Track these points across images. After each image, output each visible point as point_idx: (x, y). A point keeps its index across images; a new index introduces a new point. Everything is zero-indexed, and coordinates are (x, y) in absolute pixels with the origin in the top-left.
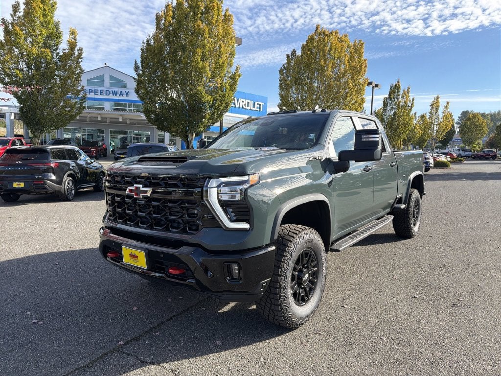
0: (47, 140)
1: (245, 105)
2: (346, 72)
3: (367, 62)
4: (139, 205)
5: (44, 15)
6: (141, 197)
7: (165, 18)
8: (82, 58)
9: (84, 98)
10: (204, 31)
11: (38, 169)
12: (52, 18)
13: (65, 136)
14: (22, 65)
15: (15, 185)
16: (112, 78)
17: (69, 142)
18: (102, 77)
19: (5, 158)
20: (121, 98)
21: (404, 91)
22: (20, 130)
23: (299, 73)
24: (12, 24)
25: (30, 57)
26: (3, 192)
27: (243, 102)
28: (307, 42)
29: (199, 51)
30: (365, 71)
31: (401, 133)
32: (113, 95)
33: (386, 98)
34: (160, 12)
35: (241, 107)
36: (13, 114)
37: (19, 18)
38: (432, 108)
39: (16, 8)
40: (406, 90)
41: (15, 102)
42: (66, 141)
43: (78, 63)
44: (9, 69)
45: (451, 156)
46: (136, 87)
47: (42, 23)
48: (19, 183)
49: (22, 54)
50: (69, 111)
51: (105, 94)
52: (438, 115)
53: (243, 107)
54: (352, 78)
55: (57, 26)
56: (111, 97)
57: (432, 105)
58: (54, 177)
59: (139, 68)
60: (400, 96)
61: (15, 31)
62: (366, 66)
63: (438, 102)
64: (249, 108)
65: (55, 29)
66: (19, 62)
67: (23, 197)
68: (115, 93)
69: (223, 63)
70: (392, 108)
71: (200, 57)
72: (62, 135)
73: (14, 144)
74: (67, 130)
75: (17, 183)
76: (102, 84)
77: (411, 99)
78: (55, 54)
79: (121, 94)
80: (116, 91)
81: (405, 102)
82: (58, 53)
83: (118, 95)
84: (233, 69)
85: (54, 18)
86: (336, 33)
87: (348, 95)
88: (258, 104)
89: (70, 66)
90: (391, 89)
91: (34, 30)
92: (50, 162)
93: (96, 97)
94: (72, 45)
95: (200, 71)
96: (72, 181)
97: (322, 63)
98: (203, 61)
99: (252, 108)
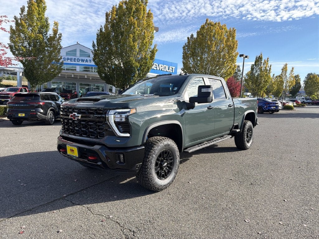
0: (42, 89)
1: (163, 68)
2: (224, 48)
3: (237, 42)
4: (76, 124)
5: (39, 14)
6: (76, 119)
7: (112, 15)
8: (61, 40)
9: (62, 63)
10: (134, 23)
11: (33, 106)
12: (43, 15)
13: (53, 87)
14: (26, 44)
15: (20, 115)
16: (81, 51)
17: (54, 91)
18: (75, 51)
19: (14, 99)
20: (87, 63)
21: (265, 60)
22: (26, 83)
23: (195, 49)
24: (20, 19)
25: (30, 39)
26: (12, 119)
27: (162, 66)
28: (200, 30)
29: (131, 36)
30: (236, 48)
31: (262, 87)
32: (82, 61)
33: (253, 65)
34: (108, 12)
35: (160, 69)
36: (21, 73)
37: (24, 15)
38: (283, 71)
39: (23, 10)
40: (266, 60)
41: (21, 65)
42: (53, 90)
43: (59, 43)
44: (18, 46)
45: (297, 102)
46: (93, 57)
47: (38, 19)
48: (22, 114)
49: (26, 37)
50: (53, 72)
51: (77, 61)
52: (287, 76)
53: (161, 70)
54: (228, 52)
55: (47, 20)
56: (80, 63)
57: (282, 69)
58: (42, 111)
59: (95, 45)
60: (262, 64)
61: (22, 23)
62: (237, 45)
63: (286, 68)
64: (166, 70)
65: (45, 22)
66: (24, 42)
67: (25, 122)
68: (83, 61)
69: (146, 43)
70: (257, 71)
71: (131, 40)
72: (50, 86)
73: (21, 91)
74: (54, 83)
75: (21, 114)
76: (75, 55)
77: (269, 66)
78: (45, 38)
79: (87, 61)
80: (83, 59)
81: (265, 68)
82: (47, 37)
83: (85, 62)
84: (152, 47)
85: (45, 16)
86: (219, 23)
87: (225, 63)
88: (171, 68)
89: (54, 44)
90: (256, 59)
91: (33, 23)
92: (40, 102)
93: (71, 62)
94: (55, 32)
95: (132, 48)
96: (53, 113)
97: (209, 43)
98: (134, 42)
99: (168, 71)
